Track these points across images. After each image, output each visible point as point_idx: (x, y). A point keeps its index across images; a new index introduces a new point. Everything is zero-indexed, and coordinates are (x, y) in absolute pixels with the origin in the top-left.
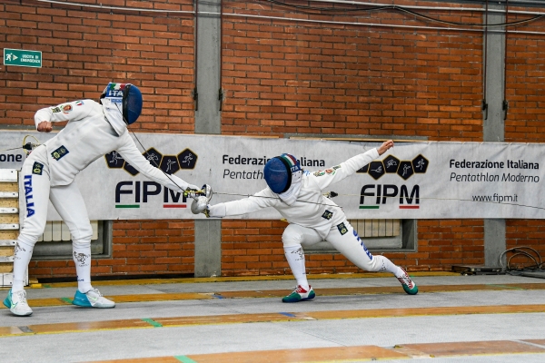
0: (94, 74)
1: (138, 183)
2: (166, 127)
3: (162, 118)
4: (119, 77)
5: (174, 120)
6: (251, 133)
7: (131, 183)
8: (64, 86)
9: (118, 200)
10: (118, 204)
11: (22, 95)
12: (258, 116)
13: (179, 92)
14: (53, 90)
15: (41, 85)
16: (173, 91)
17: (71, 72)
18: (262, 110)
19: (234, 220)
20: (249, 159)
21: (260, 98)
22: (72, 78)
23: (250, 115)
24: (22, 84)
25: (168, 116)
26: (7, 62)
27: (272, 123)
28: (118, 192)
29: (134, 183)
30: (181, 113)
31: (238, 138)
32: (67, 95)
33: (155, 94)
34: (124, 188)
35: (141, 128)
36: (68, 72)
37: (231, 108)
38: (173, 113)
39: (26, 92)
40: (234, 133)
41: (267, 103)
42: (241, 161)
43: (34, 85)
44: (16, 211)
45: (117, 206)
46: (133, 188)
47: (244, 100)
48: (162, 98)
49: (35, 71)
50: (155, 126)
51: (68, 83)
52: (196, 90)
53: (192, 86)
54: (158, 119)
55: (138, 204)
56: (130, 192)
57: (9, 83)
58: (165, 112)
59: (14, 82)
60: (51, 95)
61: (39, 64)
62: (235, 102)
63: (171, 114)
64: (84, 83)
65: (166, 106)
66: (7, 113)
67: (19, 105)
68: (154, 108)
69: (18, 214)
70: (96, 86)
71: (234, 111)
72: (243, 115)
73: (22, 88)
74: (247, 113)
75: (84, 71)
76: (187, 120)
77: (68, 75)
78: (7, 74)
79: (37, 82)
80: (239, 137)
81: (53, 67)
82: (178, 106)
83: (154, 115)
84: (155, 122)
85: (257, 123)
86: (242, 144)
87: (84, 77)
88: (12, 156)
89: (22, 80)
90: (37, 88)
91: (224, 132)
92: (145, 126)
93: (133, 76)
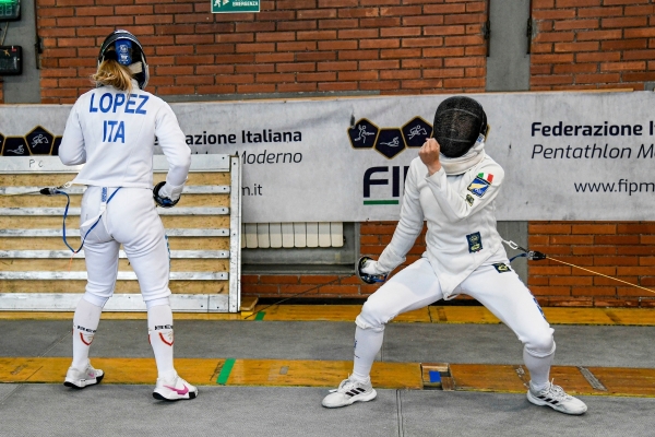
0: (333, 14)
1: (396, 170)
2: (440, 84)
3: (433, 71)
4: (367, 15)
5: (452, 72)
6: (582, 85)
7: (385, 169)
8: (290, 36)
9: (367, 193)
10: (367, 199)
11: (235, 53)
12: (596, 57)
13: (460, 29)
14: (276, 42)
15: (259, 37)
16: (451, 30)
17: (300, 15)
18: (604, 46)
19: (549, 222)
20: (577, 128)
21: (600, 28)
22: (301, 23)
23: (580, 57)
24: (234, 37)
25: (443, 67)
26: (216, 8)
27: (622, 66)
28: (368, 182)
29: (391, 170)
30: (463, 62)
31: (558, 95)
32: (295, 48)
33: (422, 35)
34: (374, 176)
35: (401, 88)
36: (296, 15)
37: (548, 48)
38: (450, 62)
39: (241, 48)
40: (553, 88)
41: (616, 34)
42: (563, 130)
43: (250, 37)
44: (226, 211)
45: (365, 203)
46: (389, 176)
47: (572, 34)
48: (433, 42)
49: (251, 18)
50: (421, 84)
51: (296, 31)
52: (488, 24)
53: (482, 19)
54: (428, 73)
55: (396, 198)
56: (385, 182)
57: (219, 37)
58: (438, 62)
59: (225, 35)
60: (273, 49)
61: (256, 8)
62: (554, 37)
63: (447, 64)
64: (317, 29)
65: (440, 52)
66: (217, 78)
67: (231, 67)
68: (421, 57)
69: (229, 215)
70: (334, 32)
71: (553, 52)
72: (569, 58)
73: (235, 44)
74: (575, 53)
75: (318, 11)
76: (473, 72)
77: (296, 19)
78: (215, 26)
79: (255, 33)
80: (560, 93)
81: (275, 9)
82: (459, 51)
83: (421, 69)
84: (422, 78)
85: (594, 69)
86: (566, 104)
87: (318, 20)
88: (224, 136)
89: (234, 32)
90: (254, 42)
91: (534, 87)
92: (406, 84)
93: (388, 12)
